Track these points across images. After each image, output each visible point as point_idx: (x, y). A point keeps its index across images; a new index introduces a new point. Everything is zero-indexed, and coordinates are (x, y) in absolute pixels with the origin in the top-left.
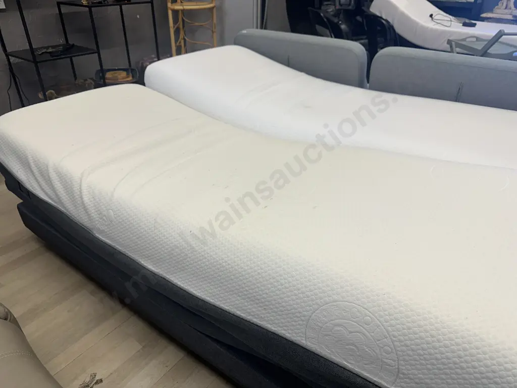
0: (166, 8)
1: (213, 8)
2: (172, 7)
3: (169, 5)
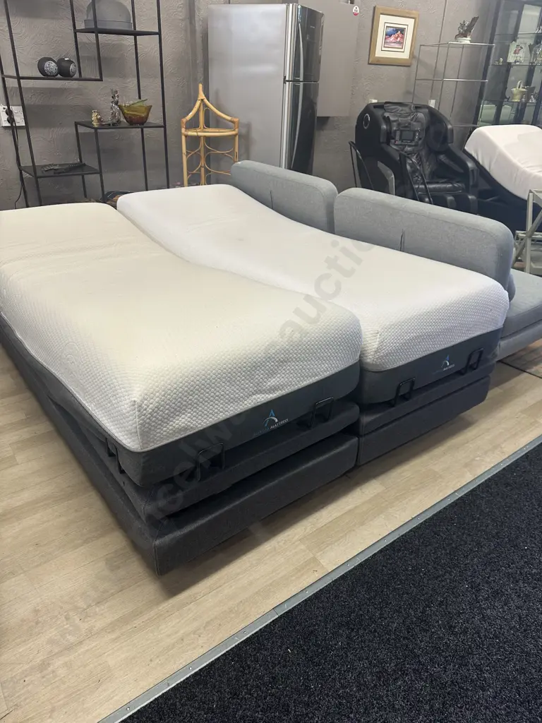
0: (180, 134)
1: (235, 135)
2: (186, 133)
3: (183, 130)
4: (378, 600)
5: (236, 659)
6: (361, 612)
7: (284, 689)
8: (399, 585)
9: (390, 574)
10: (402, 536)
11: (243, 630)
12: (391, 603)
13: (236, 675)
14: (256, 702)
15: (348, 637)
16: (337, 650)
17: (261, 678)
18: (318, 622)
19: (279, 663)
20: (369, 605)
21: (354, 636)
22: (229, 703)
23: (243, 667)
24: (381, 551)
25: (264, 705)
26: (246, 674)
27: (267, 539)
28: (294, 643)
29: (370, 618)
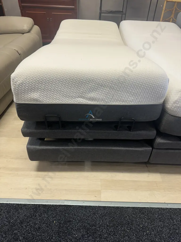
4: (111, 229)
5: (34, 210)
6: (98, 229)
7: (39, 236)
8: (128, 230)
9: (129, 221)
10: (151, 208)
11: (47, 201)
12: (116, 235)
13: (29, 216)
14: (25, 232)
15: (83, 236)
16: (73, 237)
17: (35, 224)
18: (77, 219)
19: (47, 224)
20: (104, 228)
21: (86, 237)
22: (17, 224)
23: (33, 215)
24: (133, 208)
25: (26, 235)
26: (32, 218)
27: (88, 171)
28: (59, 220)
29: (100, 235)
